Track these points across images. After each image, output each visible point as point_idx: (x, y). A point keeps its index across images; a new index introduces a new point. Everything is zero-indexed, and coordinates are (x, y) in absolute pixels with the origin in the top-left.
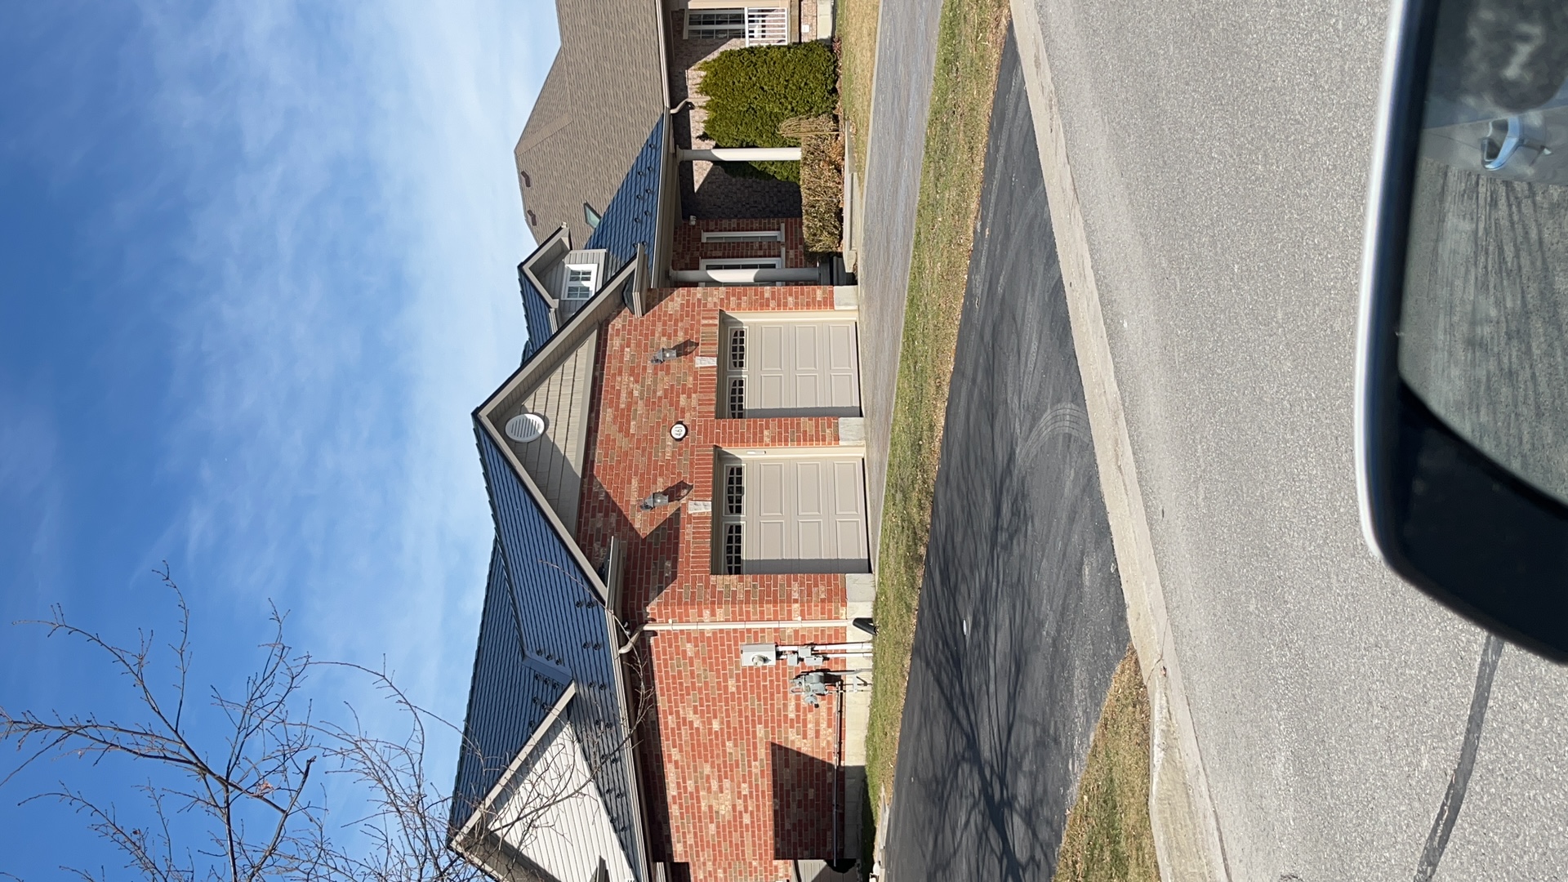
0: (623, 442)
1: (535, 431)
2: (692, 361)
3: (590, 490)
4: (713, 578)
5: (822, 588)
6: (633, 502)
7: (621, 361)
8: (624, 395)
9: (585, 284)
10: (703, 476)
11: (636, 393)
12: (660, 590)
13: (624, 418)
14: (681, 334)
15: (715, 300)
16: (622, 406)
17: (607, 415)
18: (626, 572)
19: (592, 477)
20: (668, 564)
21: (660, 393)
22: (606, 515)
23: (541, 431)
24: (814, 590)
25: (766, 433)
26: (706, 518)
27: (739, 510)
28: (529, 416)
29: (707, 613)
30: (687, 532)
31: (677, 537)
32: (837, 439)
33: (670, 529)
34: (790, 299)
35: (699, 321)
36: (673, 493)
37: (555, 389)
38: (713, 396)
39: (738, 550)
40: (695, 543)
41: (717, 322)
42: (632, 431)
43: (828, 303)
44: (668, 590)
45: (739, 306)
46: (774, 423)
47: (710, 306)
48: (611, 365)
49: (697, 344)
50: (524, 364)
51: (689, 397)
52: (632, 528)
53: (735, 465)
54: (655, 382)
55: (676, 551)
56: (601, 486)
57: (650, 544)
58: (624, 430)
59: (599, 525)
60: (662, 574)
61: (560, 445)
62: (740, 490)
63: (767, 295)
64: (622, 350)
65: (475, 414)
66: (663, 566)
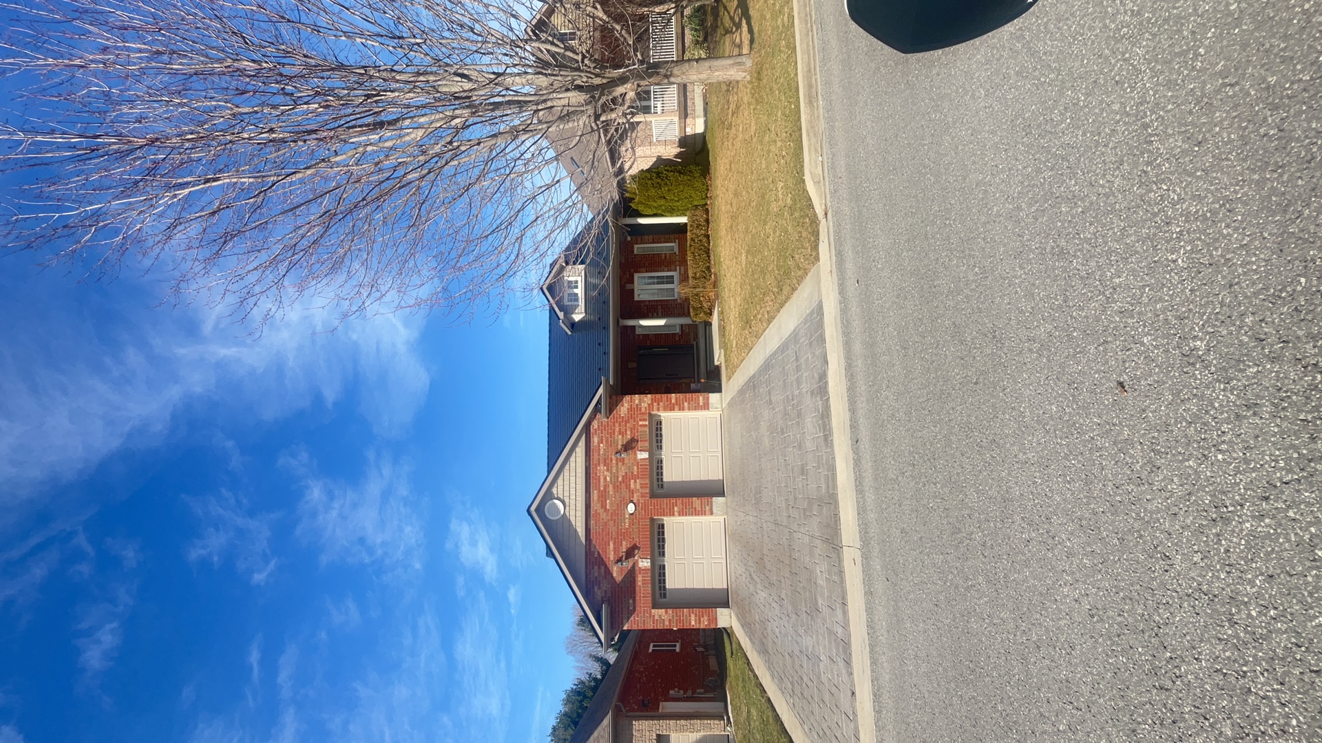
0: (603, 516)
1: (560, 512)
2: (636, 454)
3: (590, 549)
4: (653, 611)
5: (706, 618)
6: (612, 558)
7: (599, 455)
8: (602, 480)
9: (576, 291)
10: (643, 540)
11: (608, 479)
12: (628, 618)
13: (603, 496)
14: (629, 433)
15: (646, 405)
16: (602, 488)
17: (595, 495)
18: (611, 611)
19: (590, 539)
20: (631, 601)
21: (620, 479)
22: (599, 568)
23: (562, 512)
24: (702, 619)
25: (676, 509)
26: (648, 570)
27: (664, 555)
28: (556, 501)
30: (640, 578)
31: (634, 583)
32: (712, 514)
33: (631, 574)
34: (686, 404)
35: (638, 423)
36: (630, 553)
37: (567, 478)
38: (647, 481)
39: (664, 582)
40: (643, 585)
41: (647, 423)
42: (608, 507)
43: (706, 406)
44: (632, 619)
45: (658, 410)
46: (679, 501)
47: (643, 410)
48: (595, 457)
49: (638, 441)
51: (635, 482)
52: (612, 577)
53: (661, 522)
54: (617, 470)
55: (634, 593)
56: (595, 548)
57: (622, 587)
58: (604, 506)
59: (596, 575)
60: (628, 607)
61: (572, 519)
62: (664, 540)
63: (673, 401)
64: (599, 446)
65: (528, 511)
66: (628, 603)
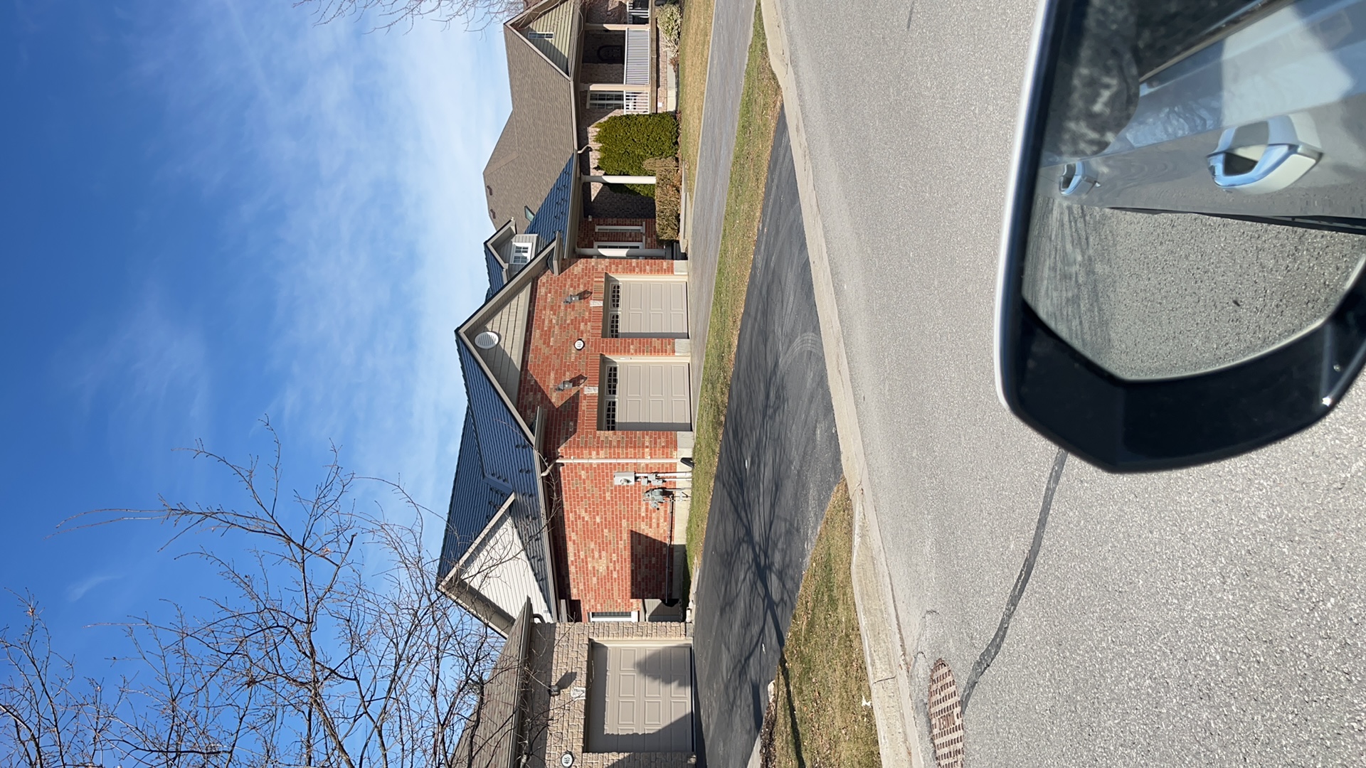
0: (545, 350)
1: (493, 342)
2: (588, 303)
3: (525, 378)
4: (598, 432)
5: (663, 440)
6: (551, 386)
7: (546, 302)
8: (546, 322)
9: (525, 255)
10: (594, 371)
11: (554, 321)
12: (567, 439)
13: (546, 336)
14: (581, 286)
15: (603, 266)
16: (546, 329)
17: (536, 334)
18: (546, 428)
19: (527, 370)
20: (571, 424)
21: (568, 322)
22: (535, 394)
23: (496, 343)
24: (658, 441)
25: (631, 347)
26: (595, 397)
27: (614, 392)
28: (489, 333)
29: (594, 453)
30: (583, 405)
31: (577, 408)
32: (674, 352)
33: (574, 402)
34: (648, 267)
35: (593, 279)
36: (575, 381)
37: (505, 317)
38: (600, 324)
39: (614, 416)
40: (588, 412)
41: (603, 280)
42: (551, 344)
43: (670, 270)
44: (571, 439)
45: (617, 270)
46: (636, 341)
47: (599, 270)
48: (539, 304)
49: (591, 293)
50: (487, 302)
51: (586, 324)
52: (550, 402)
53: (613, 365)
54: (566, 315)
55: (576, 416)
56: (532, 376)
57: (561, 412)
58: (547, 343)
59: (531, 399)
60: (568, 429)
61: (508, 351)
62: (615, 380)
63: (633, 264)
64: (546, 295)
65: (457, 331)
66: (568, 425)
